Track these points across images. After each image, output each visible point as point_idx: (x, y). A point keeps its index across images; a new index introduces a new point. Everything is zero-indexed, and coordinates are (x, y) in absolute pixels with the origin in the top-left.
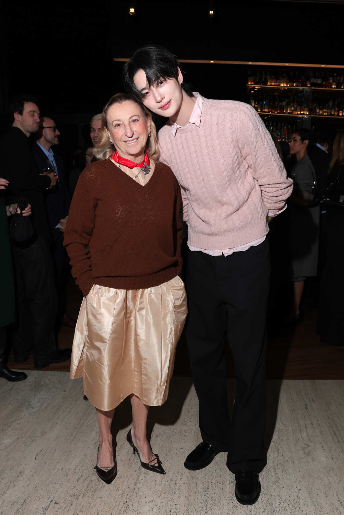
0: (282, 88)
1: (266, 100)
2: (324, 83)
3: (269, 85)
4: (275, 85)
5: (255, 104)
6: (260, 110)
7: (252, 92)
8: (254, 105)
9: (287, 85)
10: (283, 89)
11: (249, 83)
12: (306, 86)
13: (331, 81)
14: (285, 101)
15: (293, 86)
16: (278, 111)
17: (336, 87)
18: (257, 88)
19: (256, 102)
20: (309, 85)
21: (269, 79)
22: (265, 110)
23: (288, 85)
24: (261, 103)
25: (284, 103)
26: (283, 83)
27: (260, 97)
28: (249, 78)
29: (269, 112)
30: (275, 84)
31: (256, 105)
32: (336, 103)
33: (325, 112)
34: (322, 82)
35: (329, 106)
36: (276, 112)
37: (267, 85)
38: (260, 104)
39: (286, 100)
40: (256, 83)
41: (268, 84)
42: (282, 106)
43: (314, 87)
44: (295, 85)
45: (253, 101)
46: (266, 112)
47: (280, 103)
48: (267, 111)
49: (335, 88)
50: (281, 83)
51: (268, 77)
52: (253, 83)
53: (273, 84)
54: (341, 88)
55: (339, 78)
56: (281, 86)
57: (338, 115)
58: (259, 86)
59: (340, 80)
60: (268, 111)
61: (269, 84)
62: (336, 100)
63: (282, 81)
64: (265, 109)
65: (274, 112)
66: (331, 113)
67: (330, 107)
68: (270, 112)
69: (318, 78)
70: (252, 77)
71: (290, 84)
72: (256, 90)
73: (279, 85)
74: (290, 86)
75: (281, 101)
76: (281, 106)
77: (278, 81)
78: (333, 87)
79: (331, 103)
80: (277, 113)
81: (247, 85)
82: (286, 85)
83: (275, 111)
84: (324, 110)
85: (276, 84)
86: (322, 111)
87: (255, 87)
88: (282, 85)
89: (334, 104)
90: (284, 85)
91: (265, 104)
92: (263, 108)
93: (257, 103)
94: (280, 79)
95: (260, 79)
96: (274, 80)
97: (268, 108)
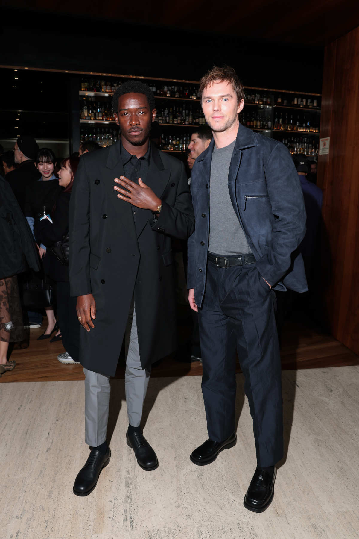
1: (101, 108)
2: (159, 92)
5: (88, 113)
6: (93, 118)
8: (87, 115)
11: (83, 90)
17: (170, 96)
19: (89, 111)
21: (103, 86)
22: (99, 118)
24: (94, 111)
27: (95, 105)
28: (82, 84)
31: (90, 113)
32: (171, 111)
33: (160, 120)
34: (157, 90)
35: (164, 114)
36: (111, 120)
40: (90, 90)
41: (102, 90)
45: (87, 110)
46: (100, 120)
48: (101, 119)
49: (168, 97)
51: (103, 83)
53: (108, 90)
54: (175, 97)
58: (94, 94)
60: (102, 119)
62: (171, 108)
64: (98, 117)
65: (109, 119)
66: (166, 120)
67: (166, 114)
68: (105, 120)
70: (86, 83)
77: (113, 88)
78: (168, 95)
79: (166, 112)
84: (160, 118)
86: (157, 119)
89: (169, 112)
91: (99, 112)
92: (97, 116)
94: (114, 86)
95: (95, 85)
96: (109, 87)
97: (103, 116)
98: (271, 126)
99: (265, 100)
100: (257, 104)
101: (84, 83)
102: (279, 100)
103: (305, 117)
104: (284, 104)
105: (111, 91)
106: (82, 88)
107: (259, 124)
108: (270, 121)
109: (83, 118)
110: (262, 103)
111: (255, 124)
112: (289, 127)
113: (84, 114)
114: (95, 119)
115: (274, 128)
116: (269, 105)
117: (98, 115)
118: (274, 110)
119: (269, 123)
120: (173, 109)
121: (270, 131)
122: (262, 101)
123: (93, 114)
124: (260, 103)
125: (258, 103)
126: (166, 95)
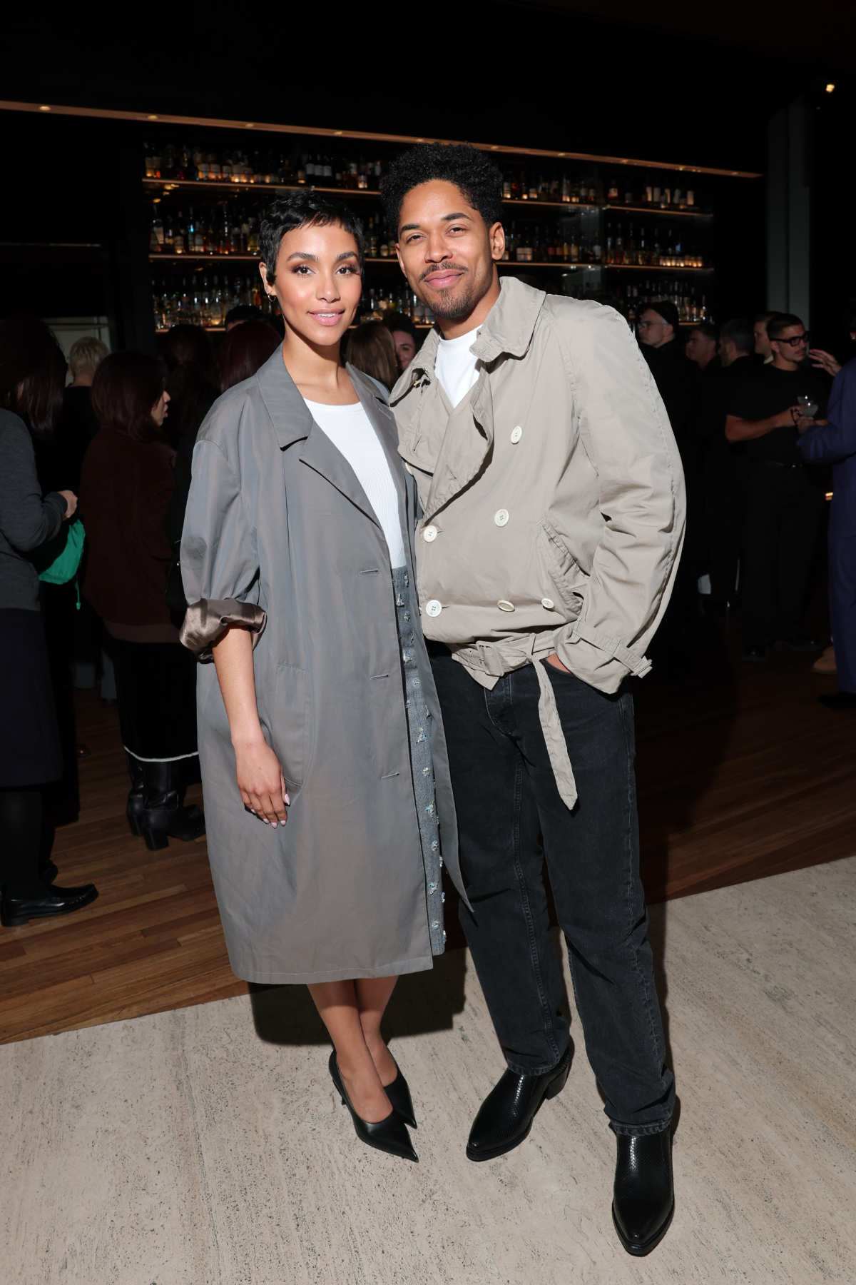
0: (236, 188)
1: (197, 224)
2: (338, 177)
3: (202, 180)
4: (217, 180)
5: (165, 237)
6: (182, 250)
7: (157, 201)
8: (164, 241)
9: (249, 179)
10: (238, 190)
11: (149, 175)
12: (295, 183)
13: (354, 172)
14: (247, 222)
15: (263, 183)
16: (233, 250)
17: (366, 186)
18: (169, 188)
19: (169, 232)
20: (302, 182)
21: (199, 164)
22: (197, 249)
23: (252, 181)
24: (182, 231)
25: (246, 228)
26: (239, 174)
27: (180, 215)
28: (148, 160)
29: (206, 253)
30: (217, 177)
31: (169, 237)
32: (371, 226)
34: (334, 172)
36: (227, 253)
37: (196, 181)
38: (180, 234)
39: (250, 219)
40: (167, 174)
41: (198, 175)
42: (242, 237)
43: (316, 186)
44: (268, 180)
45: (161, 229)
46: (199, 253)
47: (236, 229)
48: (202, 250)
49: (363, 189)
50: (233, 174)
51: (198, 157)
52: (158, 174)
53: (213, 176)
55: (370, 165)
56: (234, 183)
57: (379, 255)
58: (175, 184)
59: (373, 170)
60: (205, 249)
61: (201, 175)
62: (371, 220)
63: (235, 169)
64: (195, 245)
65: (221, 252)
68: (211, 253)
69: (323, 163)
70: (155, 158)
71: (255, 177)
72: (166, 195)
73: (229, 181)
74: (255, 183)
75: (236, 223)
76: (237, 236)
77: (225, 168)
78: (361, 186)
80: (230, 254)
81: (144, 180)
82: (245, 181)
83: (224, 250)
85: (220, 177)
87: (163, 185)
88: (237, 180)
90: (239, 178)
91: (194, 234)
92: (190, 243)
93: (171, 234)
94: (229, 165)
95: (177, 162)
96: (214, 167)
97: (205, 244)
98: (602, 256)
99: (583, 193)
100: (566, 202)
101: (151, 157)
102: (613, 193)
103: (670, 233)
104: (627, 202)
105: (222, 176)
106: (148, 171)
107: (574, 251)
108: (599, 244)
109: (156, 250)
110: (578, 200)
111: (566, 252)
112: (640, 256)
113: (156, 239)
114: (187, 250)
115: (608, 261)
116: (594, 204)
117: (194, 241)
118: (606, 216)
119: (597, 249)
120: (374, 221)
121: (599, 268)
122: (577, 195)
123: (179, 238)
124: (574, 200)
125: (568, 200)
126: (357, 186)
